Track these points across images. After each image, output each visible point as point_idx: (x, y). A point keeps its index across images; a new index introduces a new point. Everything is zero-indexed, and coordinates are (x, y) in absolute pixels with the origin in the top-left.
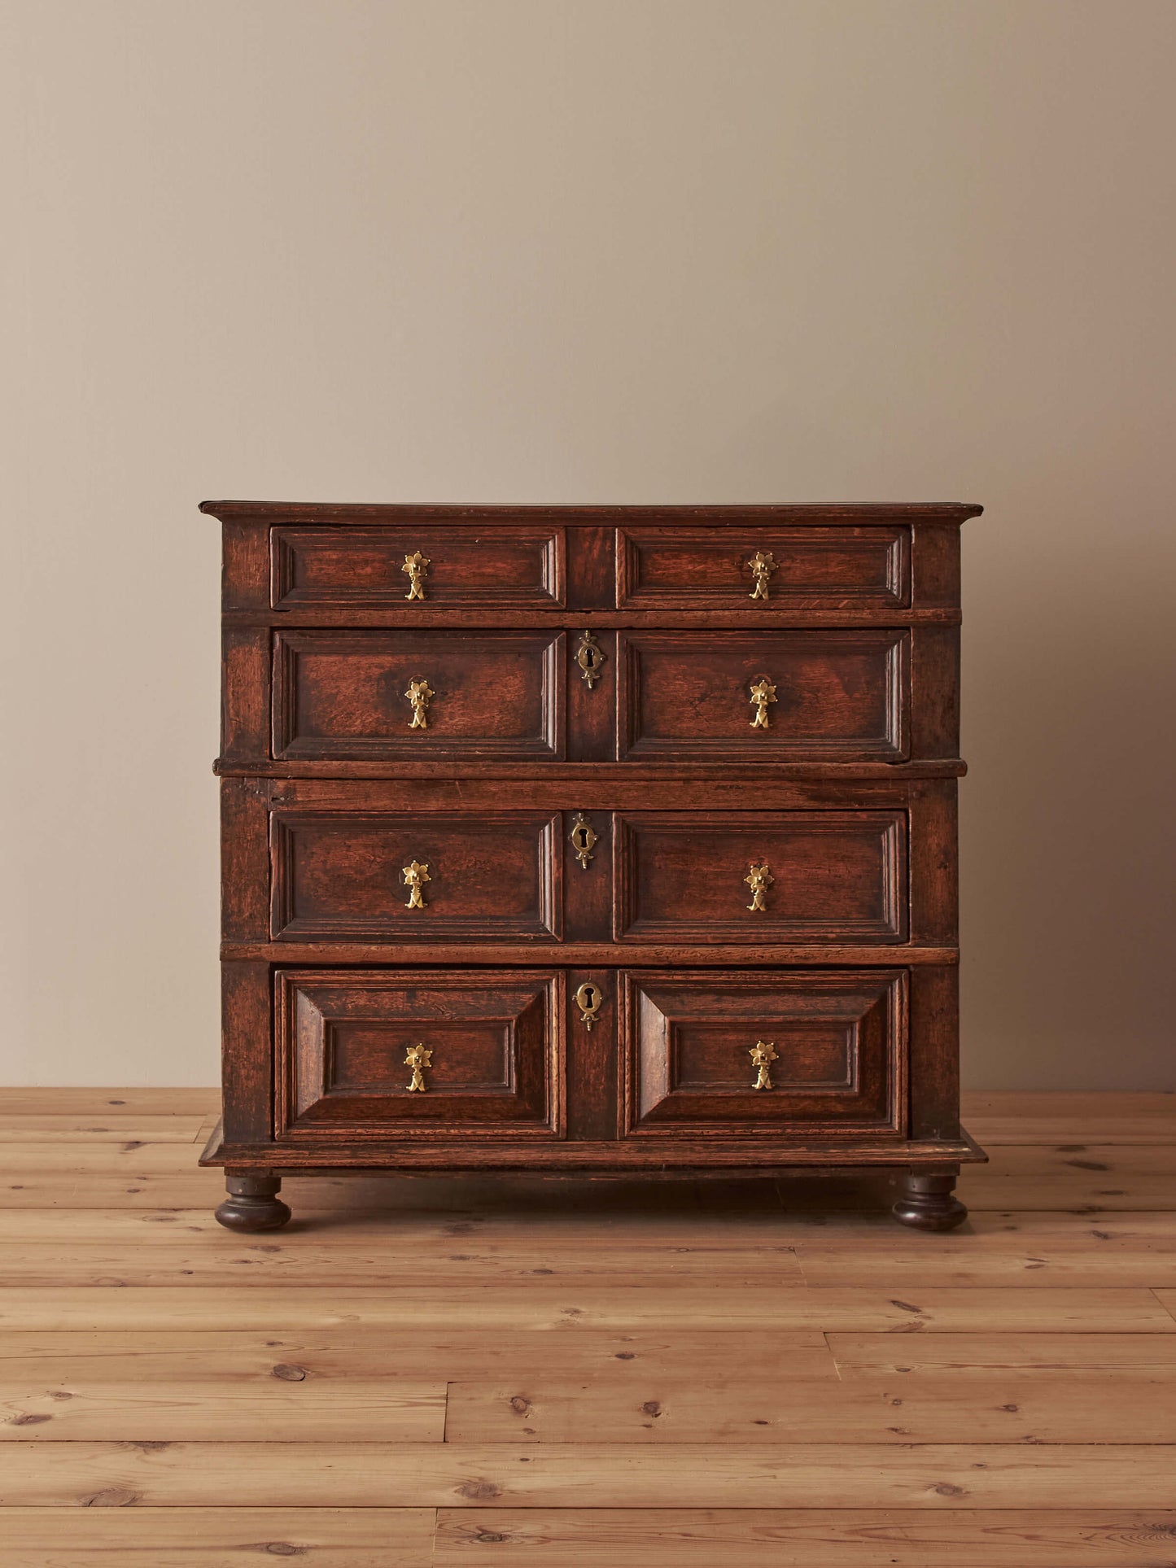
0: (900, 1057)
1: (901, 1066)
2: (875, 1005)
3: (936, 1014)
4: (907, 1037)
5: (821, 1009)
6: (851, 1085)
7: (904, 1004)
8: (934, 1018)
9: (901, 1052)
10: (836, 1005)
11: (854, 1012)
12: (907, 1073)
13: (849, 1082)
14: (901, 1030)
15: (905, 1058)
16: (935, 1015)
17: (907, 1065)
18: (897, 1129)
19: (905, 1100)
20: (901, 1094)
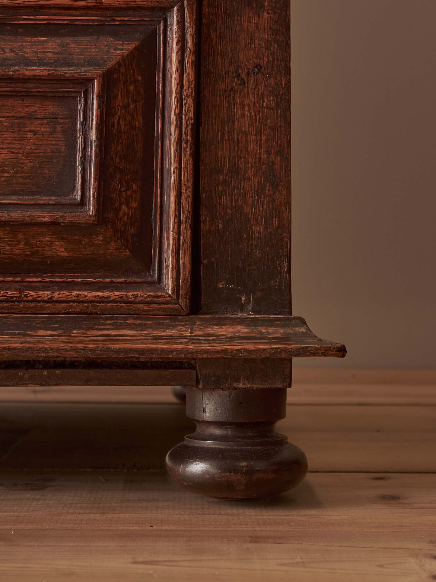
0: (179, 151)
1: (179, 168)
2: (132, 52)
3: (248, 74)
4: (192, 115)
5: (30, 56)
6: (83, 203)
7: (187, 54)
8: (243, 83)
9: (179, 142)
10: (60, 50)
11: (92, 63)
12: (190, 182)
13: (79, 197)
14: (180, 101)
15: (187, 153)
16: (245, 78)
17: (190, 167)
18: (170, 292)
19: (186, 234)
20: (178, 222)
